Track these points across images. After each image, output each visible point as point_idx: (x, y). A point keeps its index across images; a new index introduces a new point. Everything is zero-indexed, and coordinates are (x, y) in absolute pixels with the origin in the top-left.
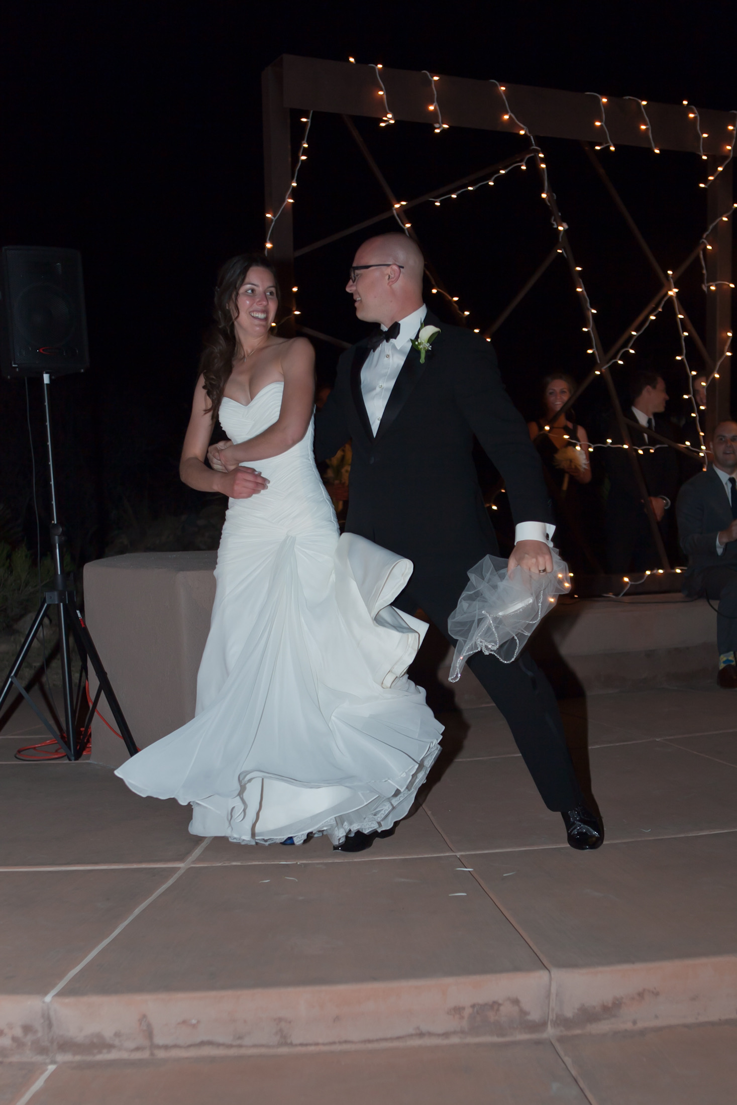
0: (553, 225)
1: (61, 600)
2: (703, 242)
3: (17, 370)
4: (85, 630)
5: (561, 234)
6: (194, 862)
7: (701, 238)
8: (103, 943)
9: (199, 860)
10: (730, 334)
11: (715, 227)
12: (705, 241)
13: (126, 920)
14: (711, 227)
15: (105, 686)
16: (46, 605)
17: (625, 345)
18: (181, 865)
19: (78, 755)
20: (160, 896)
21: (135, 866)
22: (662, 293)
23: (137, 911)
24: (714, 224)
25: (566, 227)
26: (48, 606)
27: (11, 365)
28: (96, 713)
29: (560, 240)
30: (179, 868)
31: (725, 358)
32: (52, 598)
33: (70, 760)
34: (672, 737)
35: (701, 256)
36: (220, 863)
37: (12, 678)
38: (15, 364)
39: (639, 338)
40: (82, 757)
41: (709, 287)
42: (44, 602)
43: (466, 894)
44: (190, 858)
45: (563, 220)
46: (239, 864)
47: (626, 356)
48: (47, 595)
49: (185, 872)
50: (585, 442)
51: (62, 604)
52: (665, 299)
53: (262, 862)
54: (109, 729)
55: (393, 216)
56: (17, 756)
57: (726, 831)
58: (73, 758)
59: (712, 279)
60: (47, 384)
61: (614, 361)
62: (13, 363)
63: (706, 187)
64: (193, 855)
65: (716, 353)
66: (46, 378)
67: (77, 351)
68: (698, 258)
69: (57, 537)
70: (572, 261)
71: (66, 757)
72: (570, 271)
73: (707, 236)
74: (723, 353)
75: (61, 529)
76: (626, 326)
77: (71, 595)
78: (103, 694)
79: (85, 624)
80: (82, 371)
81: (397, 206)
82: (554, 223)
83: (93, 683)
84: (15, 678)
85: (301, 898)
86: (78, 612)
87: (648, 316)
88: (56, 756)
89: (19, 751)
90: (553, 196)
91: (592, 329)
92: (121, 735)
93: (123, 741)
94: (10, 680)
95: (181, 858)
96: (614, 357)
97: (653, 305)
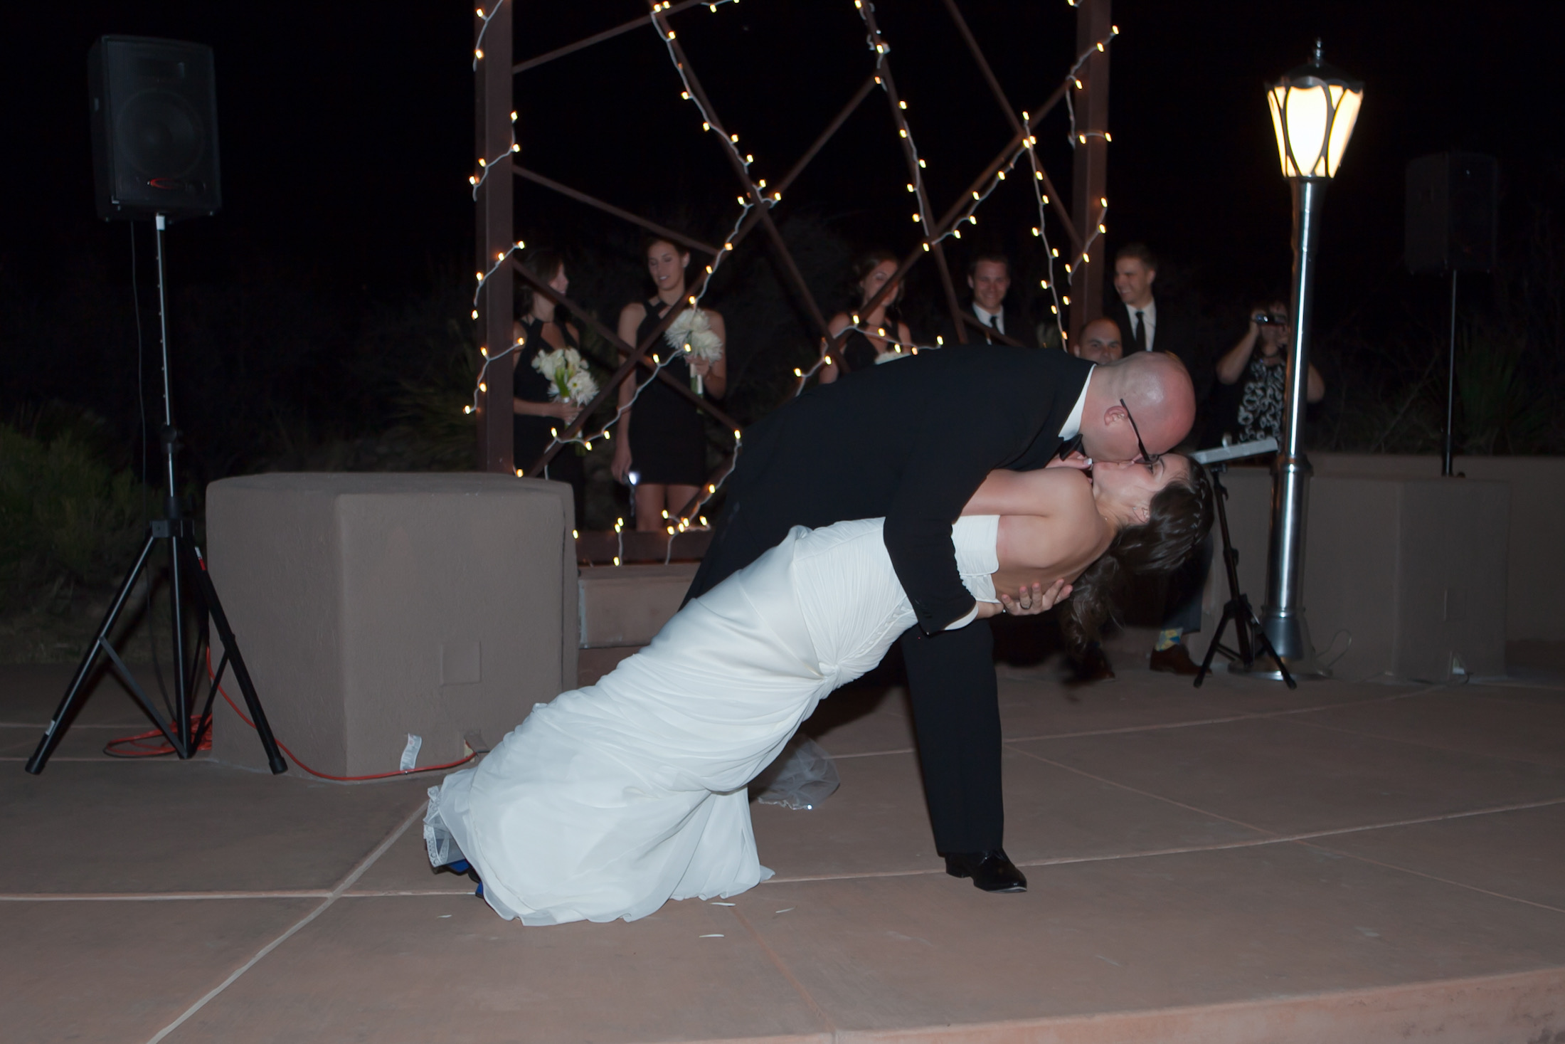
0: (869, 46)
1: (174, 531)
2: (1071, 79)
3: (119, 208)
4: (206, 574)
5: (880, 59)
6: (346, 891)
7: (1068, 72)
8: (210, 993)
9: (355, 887)
10: (1104, 202)
11: (1087, 61)
12: (1073, 77)
13: (245, 964)
14: (1081, 59)
15: (232, 654)
16: (151, 539)
17: (964, 212)
18: (328, 895)
19: (192, 751)
20: (295, 934)
21: (263, 895)
22: (1016, 142)
23: (262, 953)
24: (1086, 56)
25: (888, 50)
26: (155, 541)
27: (110, 201)
28: (218, 692)
29: (879, 66)
30: (325, 899)
31: (1098, 236)
32: (161, 529)
33: (181, 757)
34: (1015, 740)
35: (1068, 98)
36: (383, 892)
37: (102, 639)
38: (115, 199)
39: (982, 204)
40: (197, 753)
41: (1078, 140)
42: (149, 533)
43: (722, 936)
44: (342, 885)
45: (883, 39)
46: (409, 893)
47: (965, 227)
48: (155, 525)
49: (332, 905)
50: (906, 342)
51: (174, 539)
52: (1019, 154)
53: (442, 892)
54: (237, 714)
55: (651, 24)
56: (107, 751)
57: (1082, 860)
58: (185, 754)
59: (1082, 128)
60: (161, 231)
61: (947, 234)
62: (112, 197)
63: (1076, 5)
64: (346, 881)
65: (1086, 228)
66: (160, 222)
67: (204, 185)
68: (1064, 99)
69: (170, 446)
70: (893, 95)
71: (176, 754)
72: (889, 108)
73: (1077, 71)
74: (1095, 227)
75: (176, 433)
76: (967, 186)
77: (188, 528)
78: (229, 664)
79: (206, 566)
80: (211, 213)
81: (657, 8)
82: (871, 44)
83: (217, 649)
84: (105, 640)
85: (494, 938)
86: (197, 549)
87: (995, 174)
88: (162, 752)
89: (111, 745)
90: (870, 7)
91: (920, 189)
92: (253, 722)
93: (255, 732)
94: (98, 642)
95: (330, 885)
96: (949, 227)
97: (1002, 159)
